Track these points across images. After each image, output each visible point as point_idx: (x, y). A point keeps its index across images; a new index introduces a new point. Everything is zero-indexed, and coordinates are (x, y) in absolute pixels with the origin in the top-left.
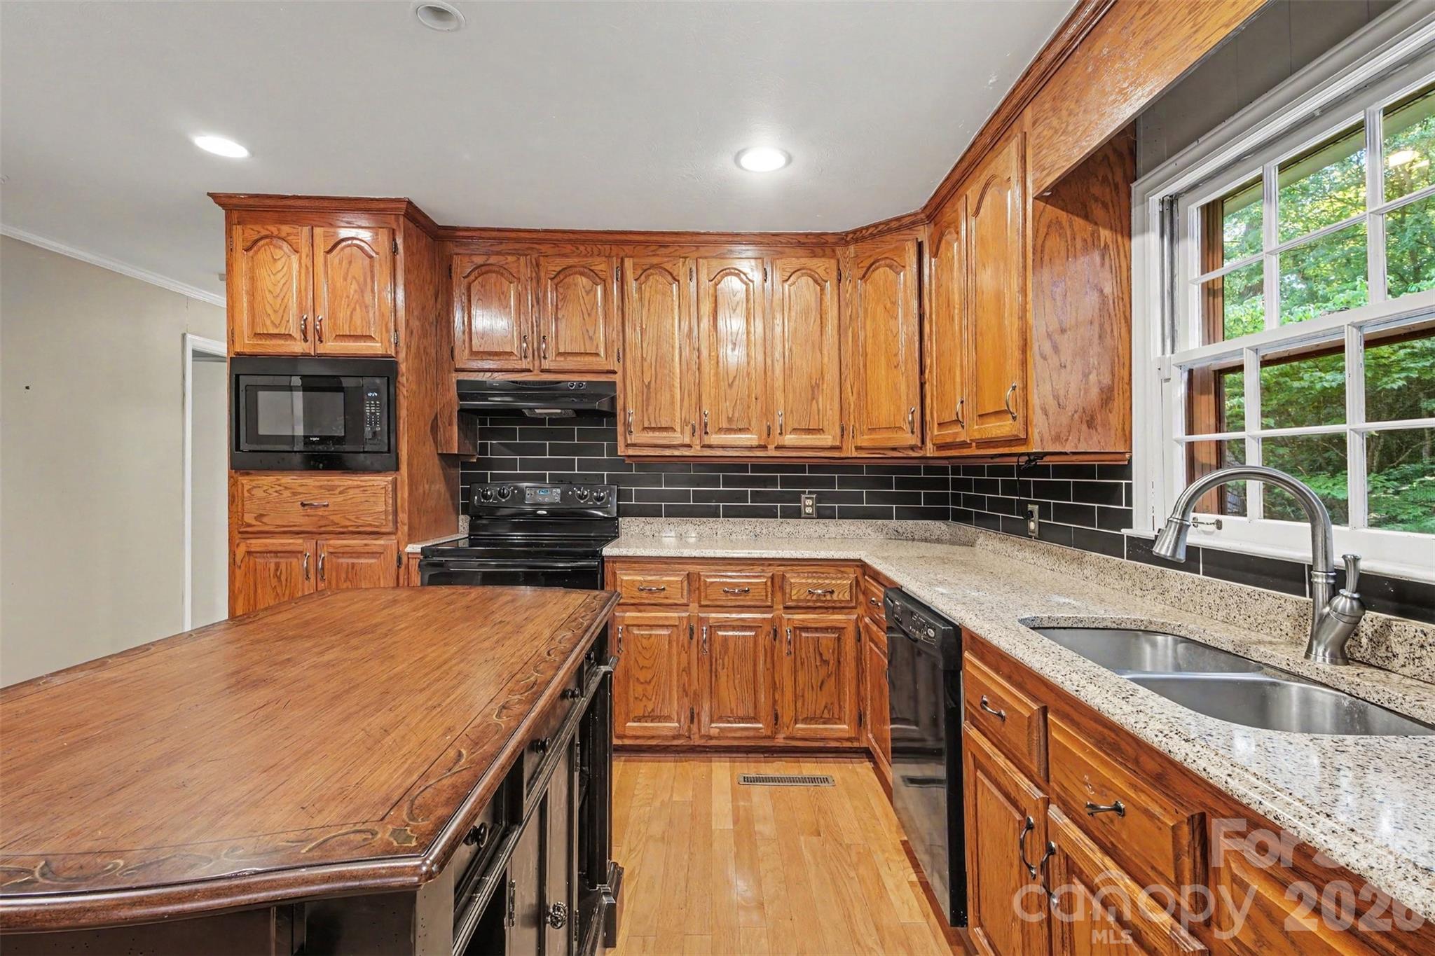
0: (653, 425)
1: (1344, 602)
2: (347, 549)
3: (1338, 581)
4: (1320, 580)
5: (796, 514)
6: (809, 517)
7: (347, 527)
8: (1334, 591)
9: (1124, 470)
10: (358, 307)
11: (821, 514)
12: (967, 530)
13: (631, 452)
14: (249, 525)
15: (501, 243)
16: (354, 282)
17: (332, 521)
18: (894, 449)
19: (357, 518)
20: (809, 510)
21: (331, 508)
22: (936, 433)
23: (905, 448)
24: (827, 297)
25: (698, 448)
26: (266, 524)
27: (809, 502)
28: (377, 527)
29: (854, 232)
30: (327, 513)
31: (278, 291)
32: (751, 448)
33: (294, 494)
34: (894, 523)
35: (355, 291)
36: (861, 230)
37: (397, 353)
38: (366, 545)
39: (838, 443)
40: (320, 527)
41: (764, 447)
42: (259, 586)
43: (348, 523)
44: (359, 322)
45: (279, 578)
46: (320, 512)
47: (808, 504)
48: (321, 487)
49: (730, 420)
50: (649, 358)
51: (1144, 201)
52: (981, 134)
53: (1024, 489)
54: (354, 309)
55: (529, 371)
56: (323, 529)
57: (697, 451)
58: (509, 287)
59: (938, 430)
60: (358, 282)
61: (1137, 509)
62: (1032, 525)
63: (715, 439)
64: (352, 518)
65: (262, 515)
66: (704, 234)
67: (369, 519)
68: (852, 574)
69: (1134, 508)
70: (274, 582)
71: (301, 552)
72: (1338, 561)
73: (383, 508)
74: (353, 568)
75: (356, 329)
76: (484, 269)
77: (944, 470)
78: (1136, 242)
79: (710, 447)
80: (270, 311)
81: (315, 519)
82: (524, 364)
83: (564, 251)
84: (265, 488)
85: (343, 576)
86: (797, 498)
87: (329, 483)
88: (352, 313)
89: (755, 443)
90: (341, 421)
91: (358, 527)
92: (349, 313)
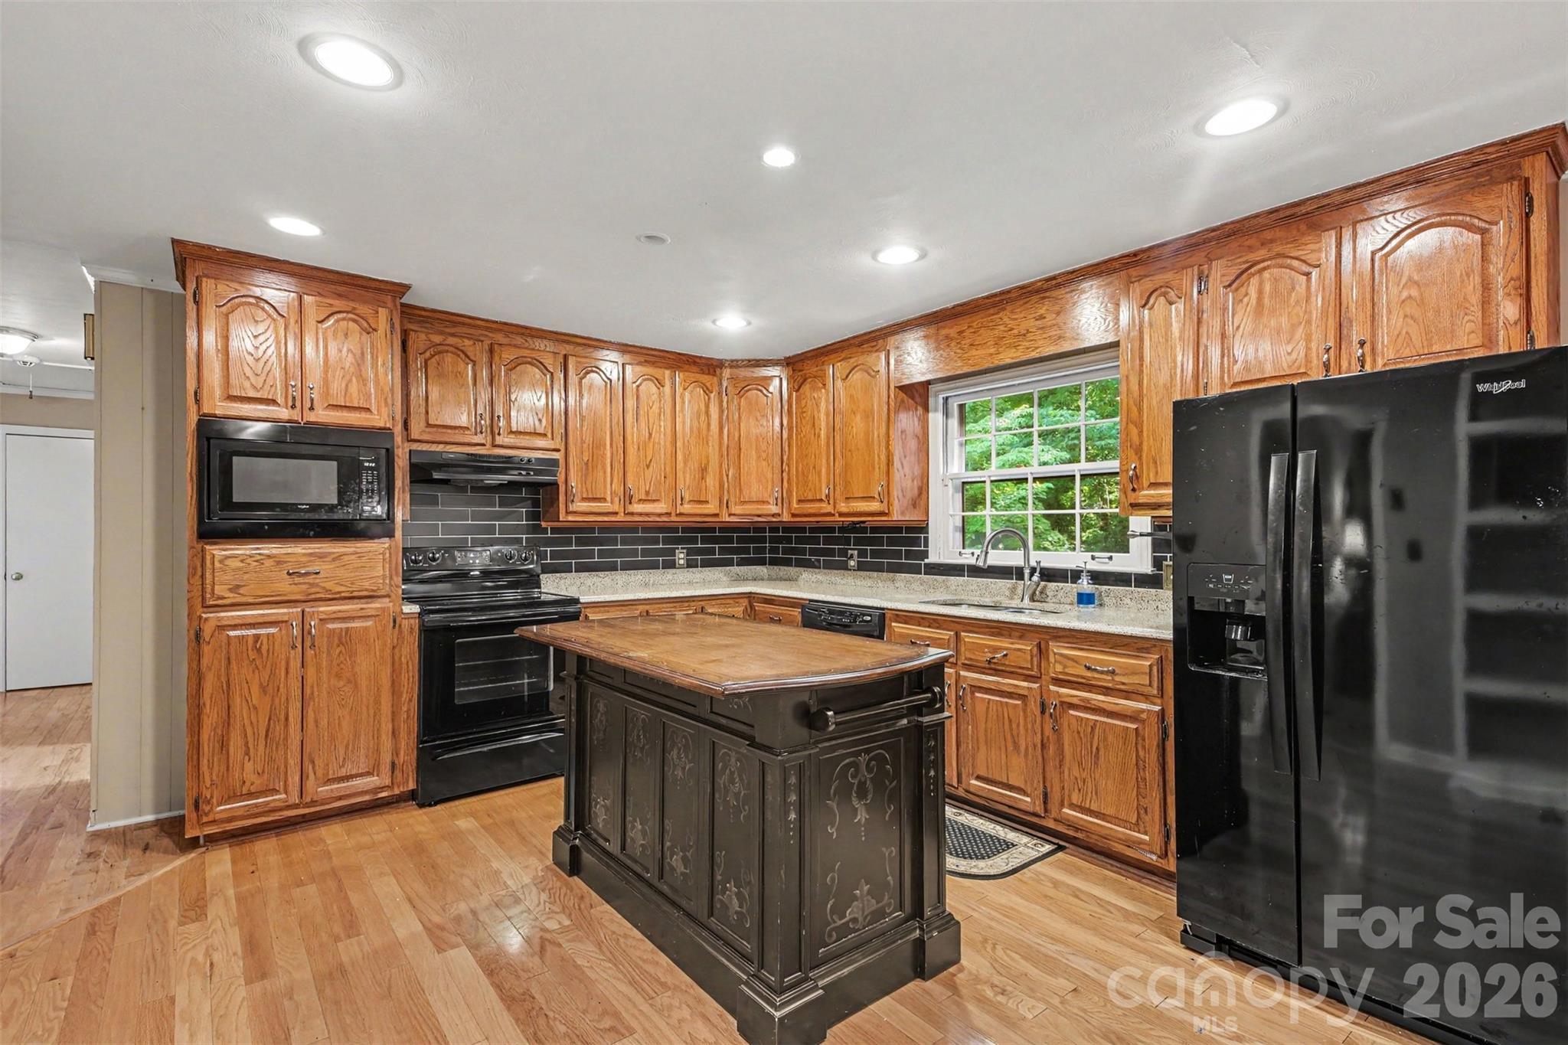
0: (590, 496)
1: (1035, 578)
2: (340, 615)
3: (1033, 571)
4: (1027, 572)
5: (671, 565)
6: (681, 567)
7: (339, 593)
8: (1032, 575)
9: (923, 529)
10: (354, 379)
11: (690, 565)
12: (792, 571)
13: (570, 518)
14: (223, 598)
15: (455, 327)
16: (350, 355)
17: (324, 588)
18: (759, 516)
19: (352, 584)
20: (682, 562)
21: (321, 575)
22: (795, 505)
23: (768, 515)
24: (712, 406)
25: (623, 514)
26: (243, 595)
27: (682, 556)
28: (373, 591)
29: (732, 361)
30: (318, 581)
31: (260, 354)
32: (660, 515)
33: (279, 563)
34: (736, 569)
35: (352, 363)
36: (737, 361)
37: (393, 426)
38: (362, 609)
39: (717, 512)
40: (310, 594)
41: (669, 514)
42: (233, 662)
43: (343, 589)
44: (355, 395)
45: (259, 650)
46: (310, 579)
47: (681, 557)
48: (311, 555)
49: (647, 493)
50: (587, 441)
51: (936, 396)
52: (854, 337)
53: (847, 541)
54: (350, 381)
55: (483, 445)
56: (313, 596)
57: (620, 518)
58: (466, 368)
59: (798, 504)
60: (354, 355)
61: (931, 549)
62: (852, 563)
63: (637, 508)
64: (347, 584)
65: (238, 587)
66: (631, 346)
67: (366, 584)
68: (745, 602)
69: (929, 549)
70: (252, 655)
71: (286, 622)
72: (1033, 564)
73: (382, 573)
74: (346, 633)
75: (351, 401)
76: (440, 348)
77: (763, 530)
78: (931, 415)
79: (632, 514)
80: (249, 372)
81: (304, 587)
82: (478, 439)
83: (514, 342)
84: (241, 558)
85: (336, 641)
86: (672, 553)
87: (321, 550)
88: (347, 386)
89: (664, 511)
90: (334, 487)
91: (352, 592)
92: (343, 386)
